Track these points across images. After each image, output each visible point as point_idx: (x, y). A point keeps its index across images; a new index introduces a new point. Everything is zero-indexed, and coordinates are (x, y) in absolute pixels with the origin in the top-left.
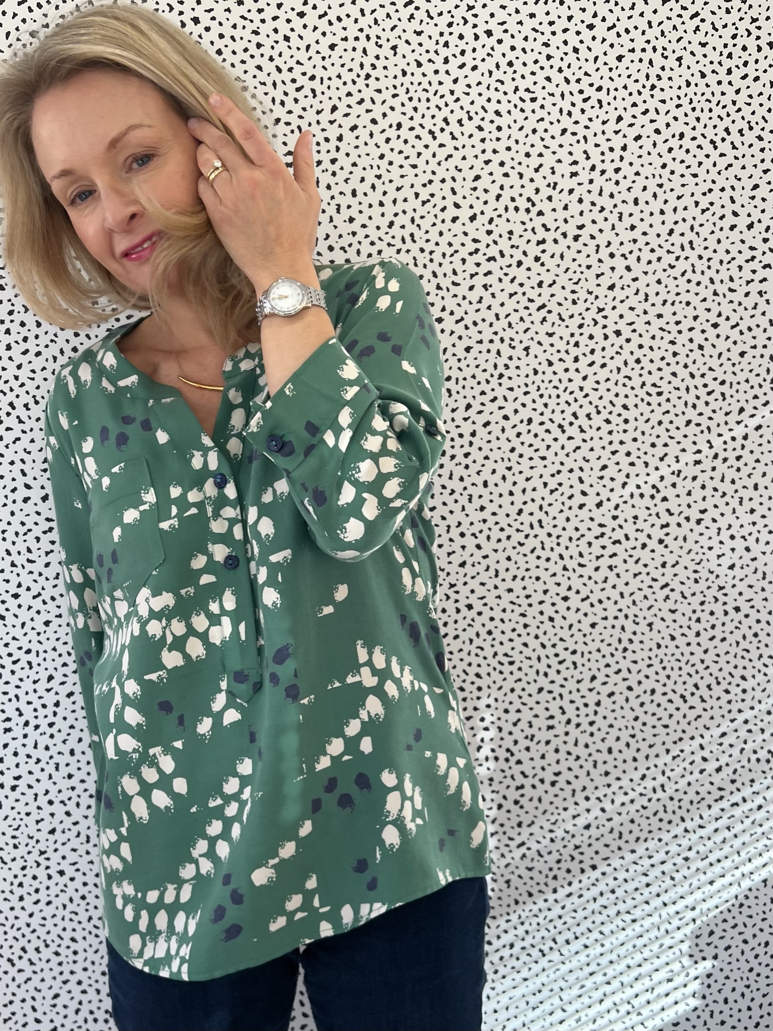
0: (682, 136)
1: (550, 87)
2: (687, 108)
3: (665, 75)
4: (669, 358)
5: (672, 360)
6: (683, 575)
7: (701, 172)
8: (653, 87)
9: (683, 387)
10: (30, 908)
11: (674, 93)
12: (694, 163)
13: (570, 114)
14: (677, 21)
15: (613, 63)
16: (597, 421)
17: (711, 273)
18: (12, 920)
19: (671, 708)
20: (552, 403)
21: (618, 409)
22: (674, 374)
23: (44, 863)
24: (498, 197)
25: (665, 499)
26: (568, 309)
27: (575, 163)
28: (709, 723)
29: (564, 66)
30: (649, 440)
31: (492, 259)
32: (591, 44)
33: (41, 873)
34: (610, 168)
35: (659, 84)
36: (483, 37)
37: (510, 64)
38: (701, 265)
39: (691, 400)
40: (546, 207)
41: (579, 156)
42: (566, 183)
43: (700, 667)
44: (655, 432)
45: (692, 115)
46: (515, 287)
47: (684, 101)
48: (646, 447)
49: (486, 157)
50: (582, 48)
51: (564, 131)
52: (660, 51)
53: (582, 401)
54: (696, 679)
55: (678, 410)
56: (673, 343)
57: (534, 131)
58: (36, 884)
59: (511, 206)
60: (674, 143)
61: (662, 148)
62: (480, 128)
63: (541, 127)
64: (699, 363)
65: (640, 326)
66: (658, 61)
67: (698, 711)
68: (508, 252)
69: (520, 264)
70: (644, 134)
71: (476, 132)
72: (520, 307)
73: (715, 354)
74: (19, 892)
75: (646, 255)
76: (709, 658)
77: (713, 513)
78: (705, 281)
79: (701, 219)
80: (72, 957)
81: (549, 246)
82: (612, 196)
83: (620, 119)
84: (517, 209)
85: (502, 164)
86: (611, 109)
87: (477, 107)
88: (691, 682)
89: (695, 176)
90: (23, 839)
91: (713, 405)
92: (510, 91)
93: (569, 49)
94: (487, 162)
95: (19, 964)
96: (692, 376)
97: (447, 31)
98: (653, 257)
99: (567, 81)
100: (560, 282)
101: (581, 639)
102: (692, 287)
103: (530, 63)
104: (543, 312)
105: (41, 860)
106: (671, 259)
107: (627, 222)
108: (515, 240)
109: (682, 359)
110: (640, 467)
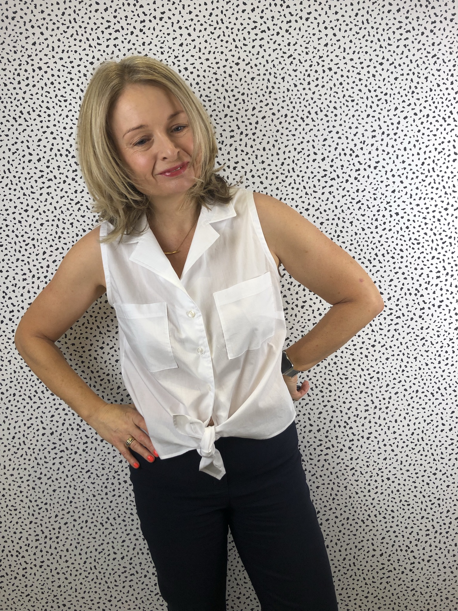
0: (428, 116)
1: (361, 95)
2: (430, 102)
3: (419, 86)
4: (423, 226)
5: (425, 227)
6: (431, 333)
7: (438, 133)
8: (413, 92)
9: (430, 240)
10: (111, 498)
11: (424, 94)
12: (434, 129)
13: (371, 107)
14: (425, 59)
15: (393, 81)
16: (388, 257)
17: (444, 183)
18: (102, 504)
19: (426, 400)
20: (365, 249)
21: (398, 251)
22: (426, 234)
23: (117, 477)
24: (336, 149)
25: (422, 296)
26: (371, 203)
27: (374, 131)
28: (445, 407)
29: (368, 84)
30: (414, 266)
31: (334, 179)
32: (382, 72)
33: (116, 482)
34: (392, 133)
35: (416, 91)
36: (327, 71)
37: (341, 84)
38: (438, 180)
39: (435, 246)
40: (360, 153)
41: (376, 128)
42: (370, 141)
43: (441, 379)
44: (416, 263)
45: (433, 106)
46: (345, 193)
47: (429, 99)
48: (412, 270)
49: (329, 129)
50: (377, 75)
51: (368, 116)
52: (416, 74)
53: (380, 248)
54: (439, 384)
55: (428, 252)
56: (425, 218)
57: (353, 116)
58: (113, 487)
59: (342, 153)
60: (424, 120)
61: (418, 122)
62: (326, 116)
63: (356, 114)
64: (438, 228)
65: (408, 211)
66: (416, 79)
67: (440, 401)
68: (341, 175)
69: (347, 181)
70: (409, 116)
71: (324, 117)
72: (348, 202)
73: (446, 223)
74: (105, 490)
75: (410, 175)
76: (445, 374)
77: (446, 302)
78: (440, 187)
79: (438, 157)
80: (131, 523)
81: (362, 172)
82: (393, 146)
83: (396, 109)
84: (345, 154)
85: (338, 133)
86: (392, 104)
87: (325, 105)
88: (436, 386)
89: (435, 135)
90: (107, 465)
91: (446, 249)
92: (341, 97)
93: (370, 75)
94: (330, 132)
95: (106, 526)
96: (435, 234)
97: (309, 69)
98: (414, 176)
99: (370, 91)
100: (368, 189)
101: (381, 366)
102: (434, 190)
103: (351, 83)
104: (359, 204)
105: (115, 475)
106: (423, 177)
107: (401, 159)
108: (345, 169)
109: (430, 226)
110: (409, 280)
